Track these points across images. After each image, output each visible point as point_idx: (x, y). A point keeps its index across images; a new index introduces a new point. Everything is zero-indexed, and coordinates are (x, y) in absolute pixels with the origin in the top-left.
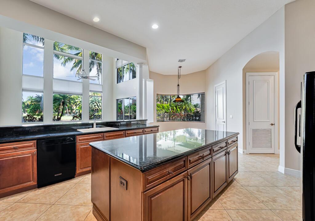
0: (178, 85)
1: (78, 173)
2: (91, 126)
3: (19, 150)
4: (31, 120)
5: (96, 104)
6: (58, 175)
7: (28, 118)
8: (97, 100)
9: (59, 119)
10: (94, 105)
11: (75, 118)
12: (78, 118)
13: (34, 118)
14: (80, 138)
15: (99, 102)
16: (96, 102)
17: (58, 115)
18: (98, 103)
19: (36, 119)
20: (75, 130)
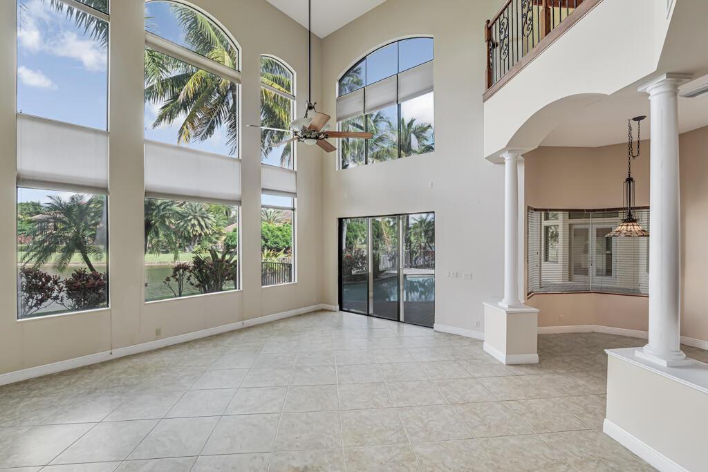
0: (630, 180)
5: (196, 223)
8: (197, 211)
10: (190, 224)
15: (203, 218)
16: (195, 218)
18: (203, 220)
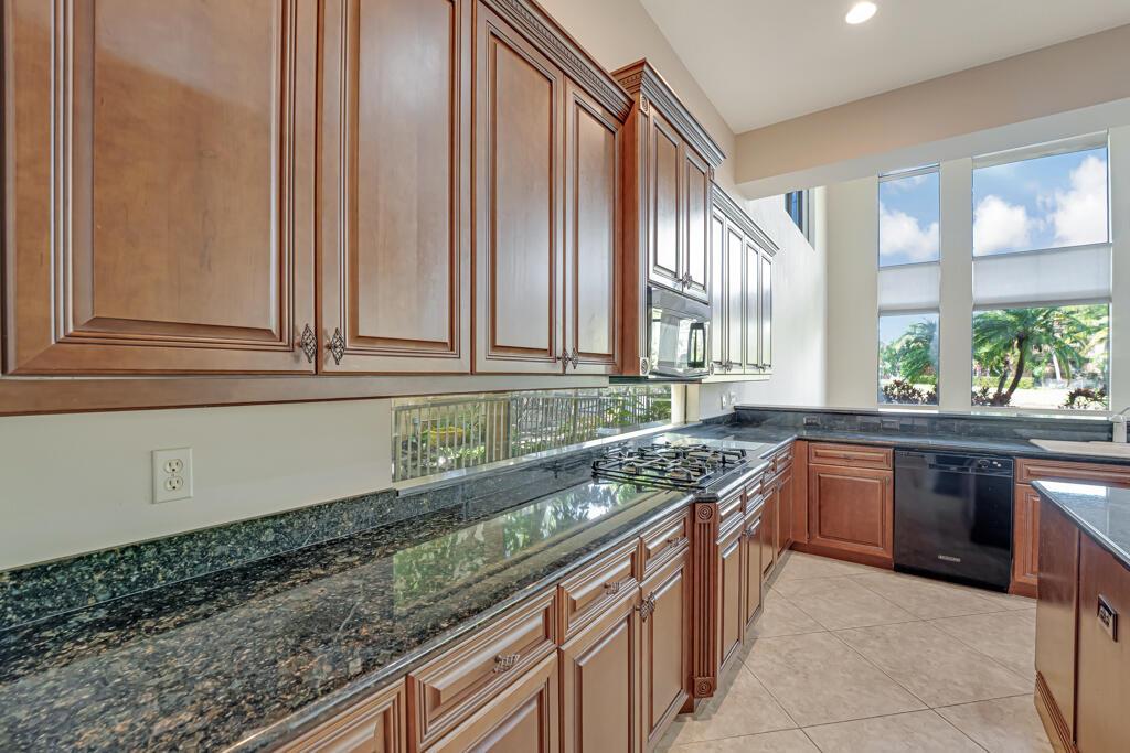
1: (1020, 583)
2: (1105, 435)
3: (855, 463)
4: (904, 396)
6: (947, 558)
7: (896, 390)
9: (1002, 399)
11: (1082, 399)
12: (1096, 400)
13: (914, 391)
14: (1031, 468)
17: (1001, 385)
19: (920, 395)
20: (1025, 440)
